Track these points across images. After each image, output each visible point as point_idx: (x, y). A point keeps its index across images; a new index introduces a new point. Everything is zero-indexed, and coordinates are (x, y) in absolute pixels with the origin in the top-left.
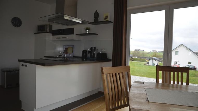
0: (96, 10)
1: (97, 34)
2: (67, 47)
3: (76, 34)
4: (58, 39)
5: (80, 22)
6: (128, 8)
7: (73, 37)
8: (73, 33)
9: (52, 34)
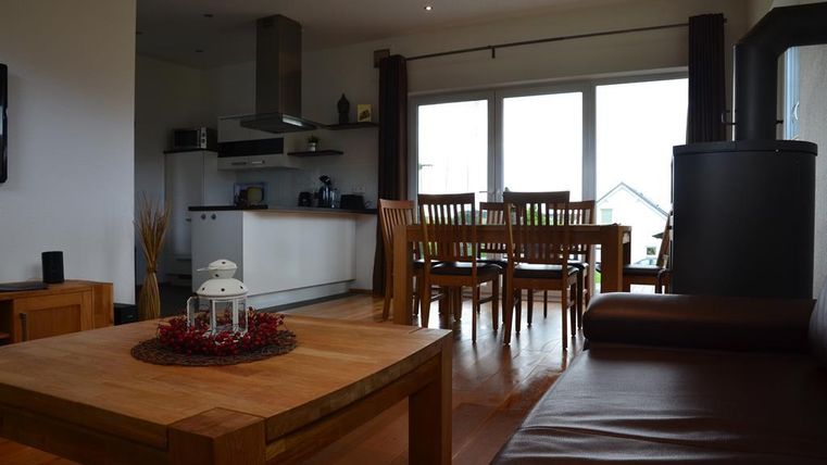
0: (343, 96)
1: (342, 153)
2: (245, 188)
3: (289, 154)
4: (236, 167)
5: (299, 124)
6: (409, 94)
7: (282, 160)
8: (282, 152)
9: (217, 154)
